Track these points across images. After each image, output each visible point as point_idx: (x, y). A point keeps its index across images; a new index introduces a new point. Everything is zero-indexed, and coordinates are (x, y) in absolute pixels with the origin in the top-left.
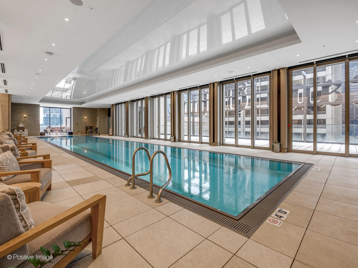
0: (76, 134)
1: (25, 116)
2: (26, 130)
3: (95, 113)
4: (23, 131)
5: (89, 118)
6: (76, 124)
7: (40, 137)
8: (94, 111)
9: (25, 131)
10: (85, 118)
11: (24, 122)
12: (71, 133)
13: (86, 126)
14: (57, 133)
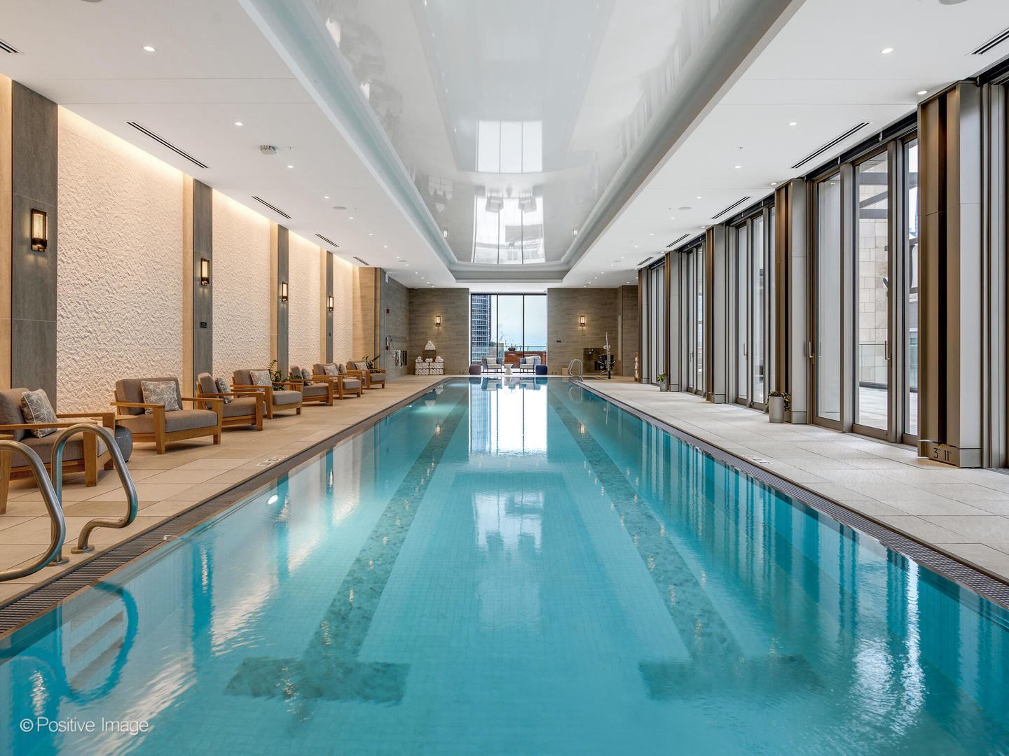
0: (556, 374)
1: (438, 320)
2: (439, 358)
3: (612, 303)
4: (434, 361)
5: (594, 323)
6: (558, 341)
7: (470, 378)
8: (609, 298)
9: (436, 360)
10: (583, 320)
11: (437, 338)
12: (542, 370)
13: (585, 349)
14: (508, 369)
